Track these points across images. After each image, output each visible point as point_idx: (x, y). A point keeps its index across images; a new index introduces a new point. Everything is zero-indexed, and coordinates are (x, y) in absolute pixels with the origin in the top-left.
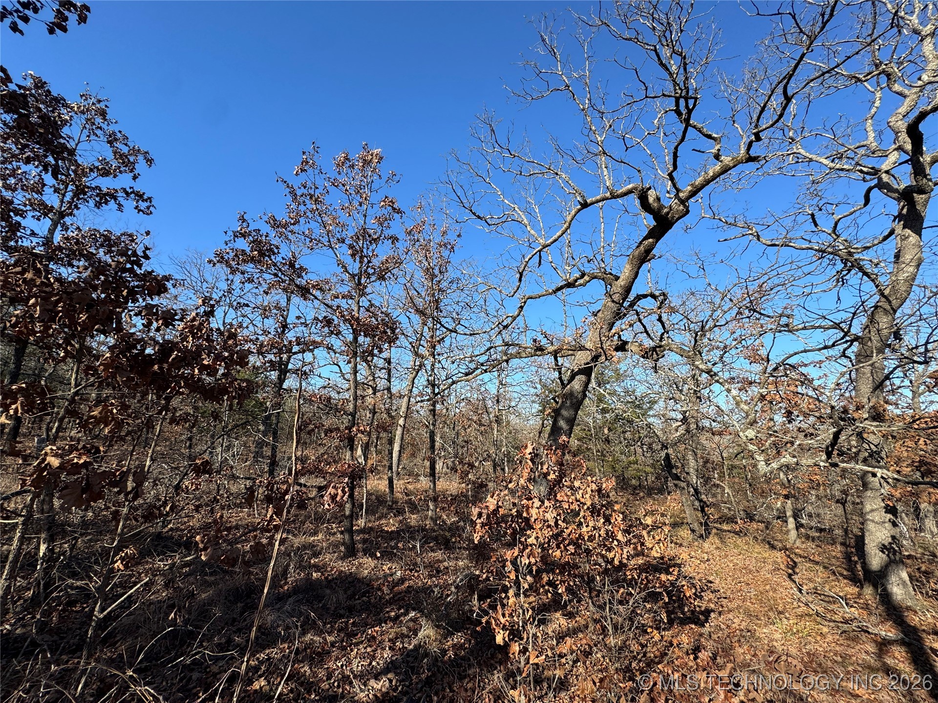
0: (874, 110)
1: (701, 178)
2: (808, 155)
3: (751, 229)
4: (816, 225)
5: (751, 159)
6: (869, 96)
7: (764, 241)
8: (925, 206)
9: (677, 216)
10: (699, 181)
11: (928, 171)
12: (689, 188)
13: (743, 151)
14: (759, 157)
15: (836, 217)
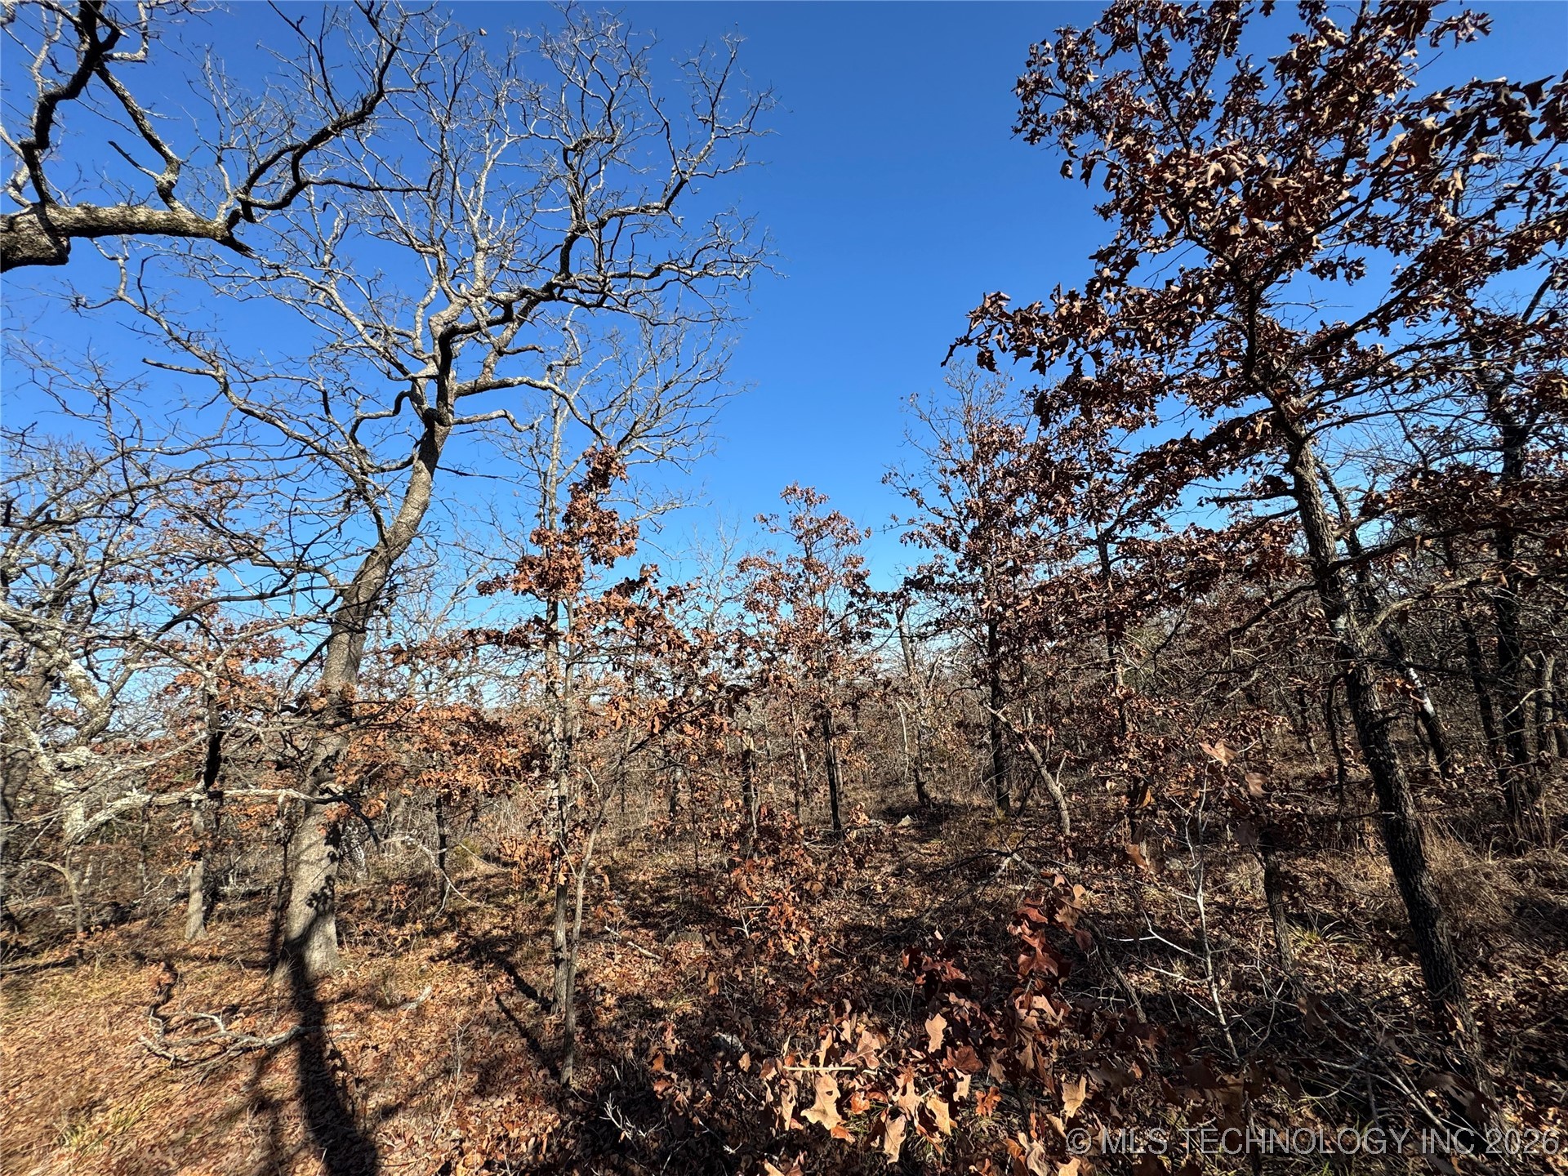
0: (427, 300)
1: (115, 211)
2: (341, 304)
3: (216, 369)
4: (327, 411)
5: (229, 241)
6: (427, 278)
7: (234, 399)
8: (443, 440)
9: (27, 252)
10: (109, 212)
11: (450, 400)
12: (79, 212)
13: (221, 219)
14: (247, 249)
15: (360, 413)
